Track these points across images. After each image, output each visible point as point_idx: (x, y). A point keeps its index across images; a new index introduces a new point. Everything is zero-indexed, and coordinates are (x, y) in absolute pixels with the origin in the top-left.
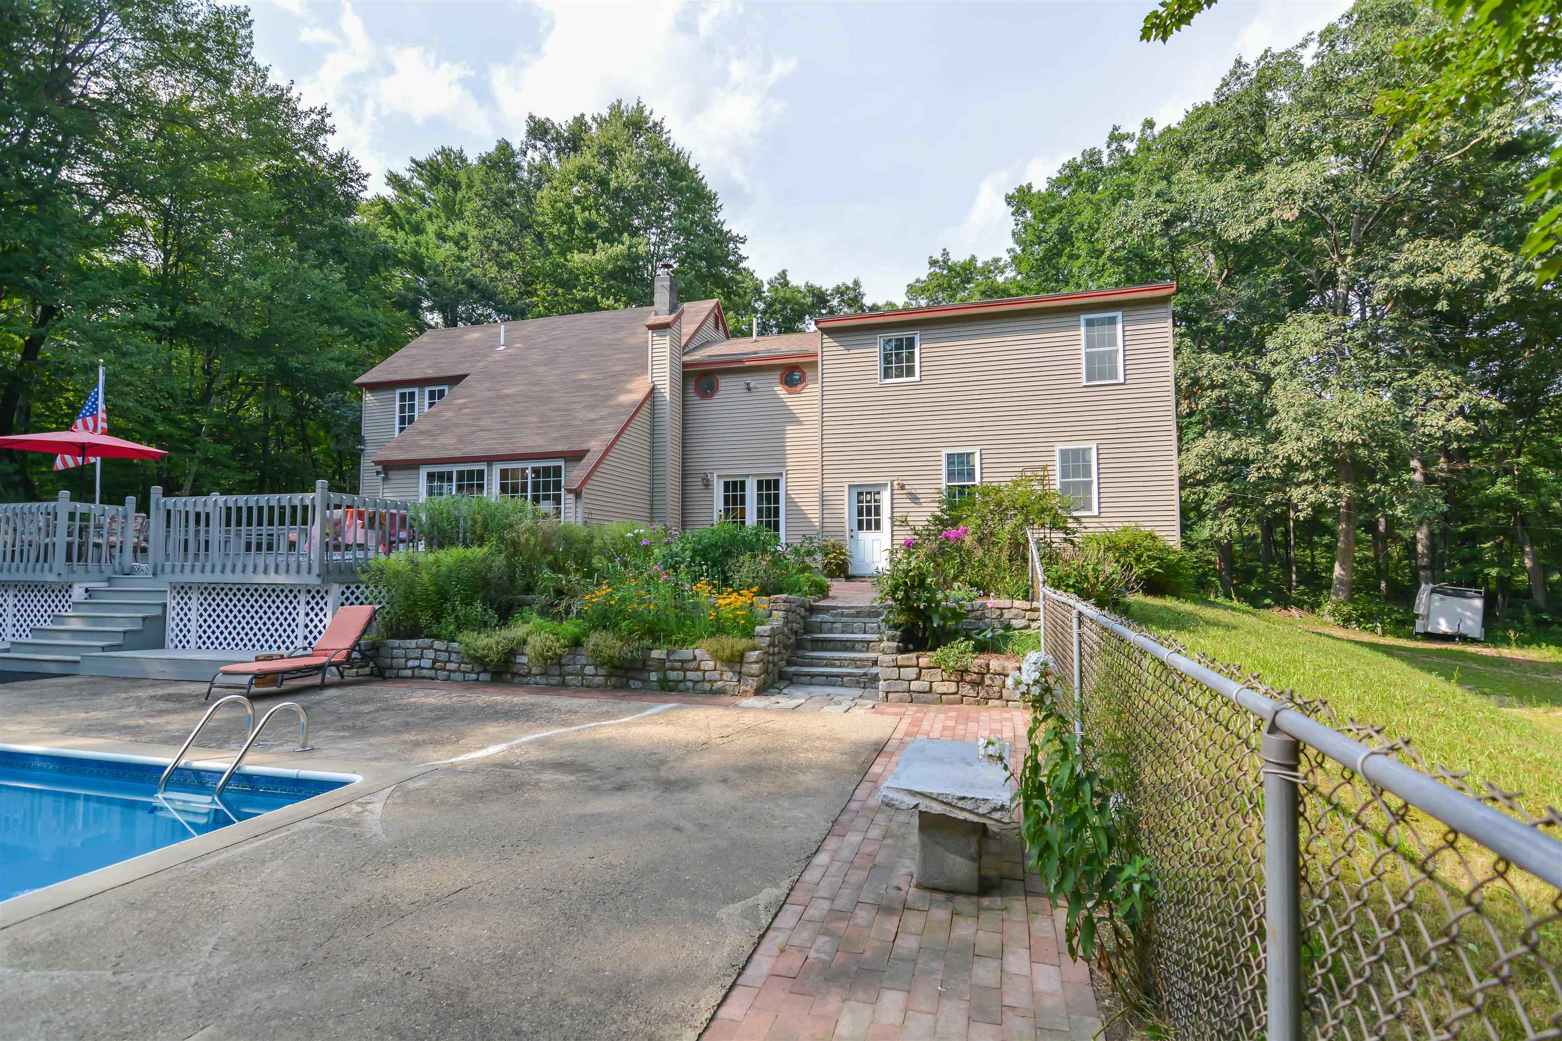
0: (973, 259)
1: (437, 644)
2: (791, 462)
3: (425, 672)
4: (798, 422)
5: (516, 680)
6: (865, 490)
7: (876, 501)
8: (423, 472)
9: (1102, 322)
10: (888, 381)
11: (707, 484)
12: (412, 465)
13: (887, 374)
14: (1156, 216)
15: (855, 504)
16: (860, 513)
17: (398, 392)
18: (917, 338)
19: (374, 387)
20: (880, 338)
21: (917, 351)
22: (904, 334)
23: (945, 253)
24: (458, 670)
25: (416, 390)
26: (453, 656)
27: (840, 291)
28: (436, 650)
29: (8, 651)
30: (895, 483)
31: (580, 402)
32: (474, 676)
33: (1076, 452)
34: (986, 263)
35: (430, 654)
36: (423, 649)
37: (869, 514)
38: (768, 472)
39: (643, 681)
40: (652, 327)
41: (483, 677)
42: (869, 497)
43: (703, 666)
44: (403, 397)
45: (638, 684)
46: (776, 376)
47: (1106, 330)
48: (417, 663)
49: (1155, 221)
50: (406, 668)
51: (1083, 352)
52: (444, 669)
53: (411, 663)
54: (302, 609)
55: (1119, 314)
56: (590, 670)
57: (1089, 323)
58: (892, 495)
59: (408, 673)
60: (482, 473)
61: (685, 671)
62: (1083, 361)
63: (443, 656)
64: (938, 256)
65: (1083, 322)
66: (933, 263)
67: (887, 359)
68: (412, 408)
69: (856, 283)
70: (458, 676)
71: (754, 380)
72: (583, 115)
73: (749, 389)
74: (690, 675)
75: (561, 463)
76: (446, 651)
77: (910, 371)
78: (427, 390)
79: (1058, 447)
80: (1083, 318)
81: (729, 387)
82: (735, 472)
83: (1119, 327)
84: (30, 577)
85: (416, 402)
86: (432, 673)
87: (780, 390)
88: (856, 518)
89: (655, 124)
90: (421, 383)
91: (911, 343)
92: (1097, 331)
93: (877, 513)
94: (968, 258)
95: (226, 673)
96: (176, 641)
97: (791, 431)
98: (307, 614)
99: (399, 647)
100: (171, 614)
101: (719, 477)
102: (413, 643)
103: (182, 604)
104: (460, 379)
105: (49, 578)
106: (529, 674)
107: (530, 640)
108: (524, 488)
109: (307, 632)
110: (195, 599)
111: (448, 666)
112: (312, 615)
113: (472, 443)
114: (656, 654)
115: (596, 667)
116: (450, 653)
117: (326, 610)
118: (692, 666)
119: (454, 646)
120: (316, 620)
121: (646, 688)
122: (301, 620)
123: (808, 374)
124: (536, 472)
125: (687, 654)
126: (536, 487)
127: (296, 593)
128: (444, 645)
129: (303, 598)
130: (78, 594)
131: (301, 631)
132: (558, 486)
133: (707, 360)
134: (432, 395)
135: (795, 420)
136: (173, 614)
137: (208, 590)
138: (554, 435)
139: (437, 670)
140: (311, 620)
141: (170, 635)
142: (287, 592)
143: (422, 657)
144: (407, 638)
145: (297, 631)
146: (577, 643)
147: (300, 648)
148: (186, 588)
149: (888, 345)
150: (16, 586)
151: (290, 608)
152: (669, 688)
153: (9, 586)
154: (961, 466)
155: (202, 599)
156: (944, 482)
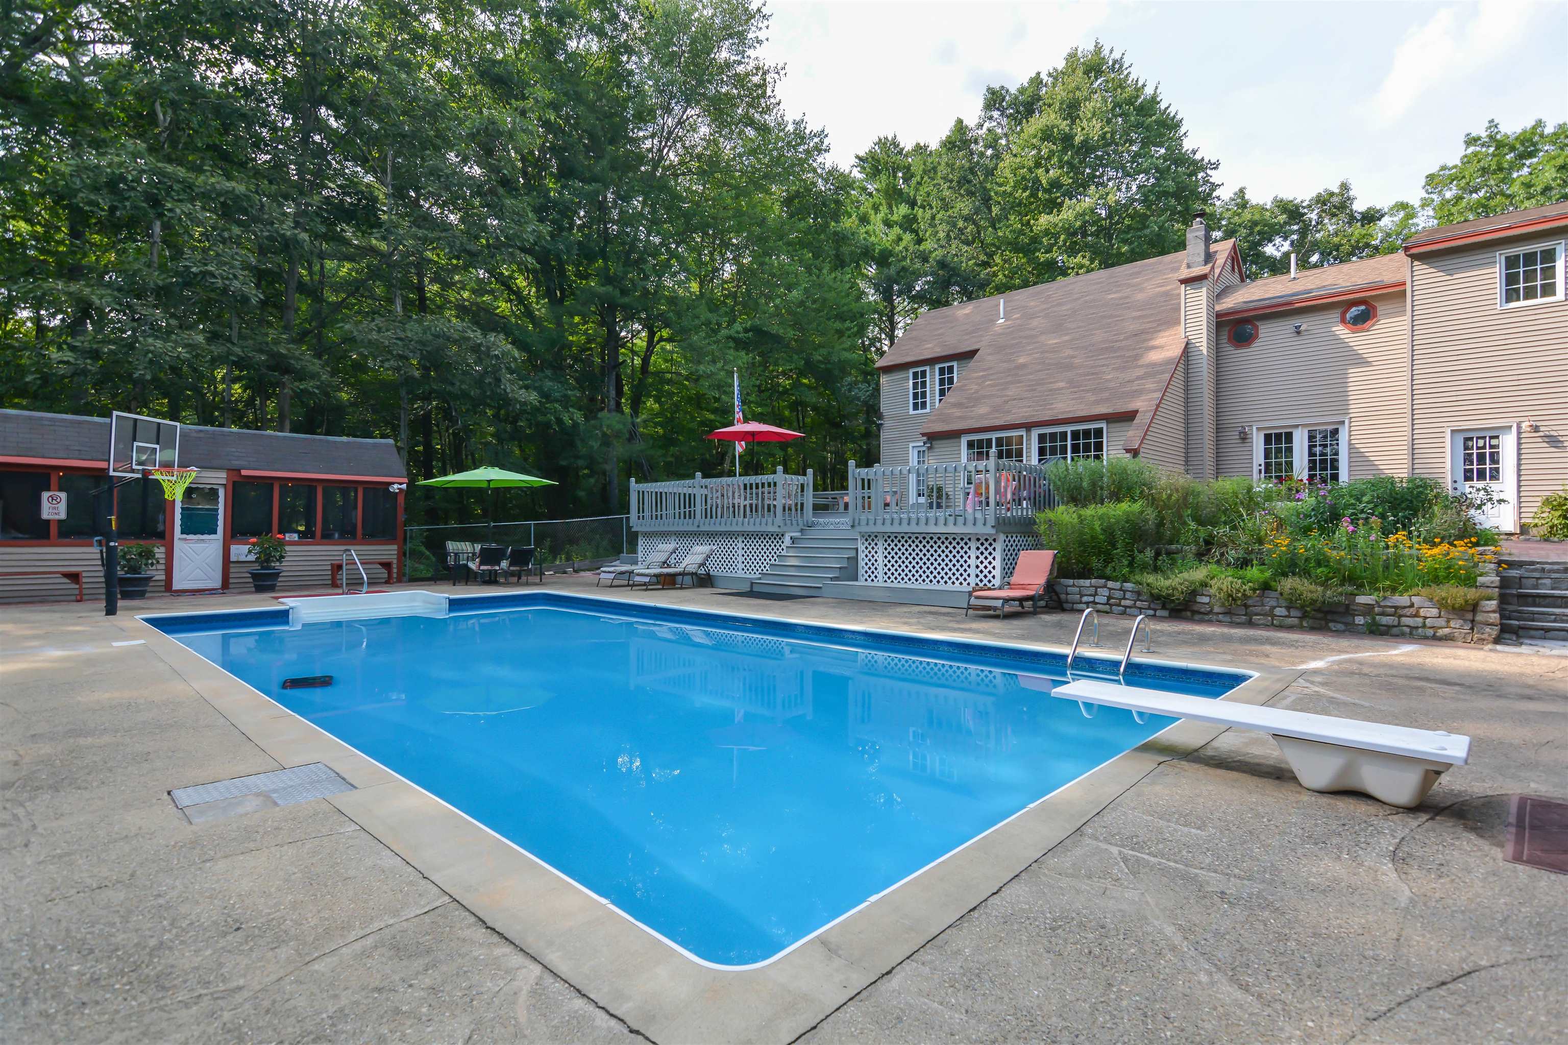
1: (1110, 584)
2: (1354, 409)
3: (1099, 606)
4: (1365, 363)
5: (1197, 617)
6: (1474, 435)
7: (1491, 447)
8: (964, 441)
10: (1513, 304)
11: (1244, 437)
12: (955, 435)
13: (1511, 295)
15: (1461, 452)
16: (1468, 461)
17: (911, 371)
18: (1560, 250)
19: (888, 370)
20: (1500, 257)
21: (1560, 264)
22: (1537, 247)
23: (1493, 125)
24: (1134, 606)
25: (927, 368)
26: (1128, 595)
27: (1321, 201)
28: (1110, 589)
29: (760, 579)
30: (1524, 425)
31: (1107, 366)
32: (1151, 612)
35: (1106, 592)
36: (1096, 588)
37: (1481, 462)
38: (1323, 420)
39: (1346, 624)
40: (1185, 282)
41: (1159, 613)
42: (1481, 443)
43: (1422, 612)
44: (915, 375)
45: (1340, 627)
46: (1335, 315)
48: (1091, 599)
50: (1081, 603)
52: (1119, 605)
53: (1085, 599)
54: (973, 553)
56: (1279, 611)
58: (1519, 438)
60: (1019, 439)
61: (1400, 616)
63: (1118, 594)
64: (1480, 131)
67: (1511, 279)
68: (924, 384)
69: (1345, 187)
70: (1135, 611)
71: (1305, 323)
72: (1038, 73)
73: (1298, 333)
74: (1404, 620)
75: (1103, 425)
76: (1121, 590)
77: (1548, 290)
78: (937, 367)
81: (1271, 332)
82: (1278, 424)
84: (758, 528)
85: (928, 379)
86: (1107, 608)
87: (1341, 331)
88: (1461, 467)
89: (1115, 62)
90: (931, 362)
91: (1549, 256)
93: (1495, 460)
94: (1530, 125)
95: (977, 598)
96: (866, 576)
97: (1355, 375)
98: (978, 558)
99: (1074, 585)
100: (861, 555)
101: (1258, 429)
102: (1087, 582)
103: (870, 548)
104: (971, 354)
105: (771, 529)
106: (1211, 612)
107: (1213, 582)
108: (1064, 450)
109: (978, 571)
110: (880, 544)
111: (1123, 602)
112: (982, 558)
113: (1009, 412)
114: (1361, 599)
115: (1288, 608)
116: (1125, 591)
117: (994, 554)
118: (1408, 611)
119: (1128, 586)
120: (986, 563)
121: (1351, 630)
122: (972, 562)
123: (1381, 308)
124: (1075, 435)
125: (1401, 600)
126: (1075, 449)
127: (966, 540)
128: (1117, 585)
129: (973, 545)
130: (787, 541)
131: (972, 571)
132: (1099, 447)
133: (1245, 307)
134: (942, 371)
135: (1361, 361)
136: (863, 556)
137: (891, 538)
138: (1093, 398)
139: (1111, 605)
140: (982, 562)
141: (861, 571)
142: (958, 540)
143: (1096, 594)
144: (1079, 578)
145: (969, 571)
146: (1266, 587)
147: (973, 584)
148: (873, 536)
149: (1511, 261)
150: (743, 535)
151: (962, 552)
152: (1379, 632)
153: (738, 535)
155: (886, 545)
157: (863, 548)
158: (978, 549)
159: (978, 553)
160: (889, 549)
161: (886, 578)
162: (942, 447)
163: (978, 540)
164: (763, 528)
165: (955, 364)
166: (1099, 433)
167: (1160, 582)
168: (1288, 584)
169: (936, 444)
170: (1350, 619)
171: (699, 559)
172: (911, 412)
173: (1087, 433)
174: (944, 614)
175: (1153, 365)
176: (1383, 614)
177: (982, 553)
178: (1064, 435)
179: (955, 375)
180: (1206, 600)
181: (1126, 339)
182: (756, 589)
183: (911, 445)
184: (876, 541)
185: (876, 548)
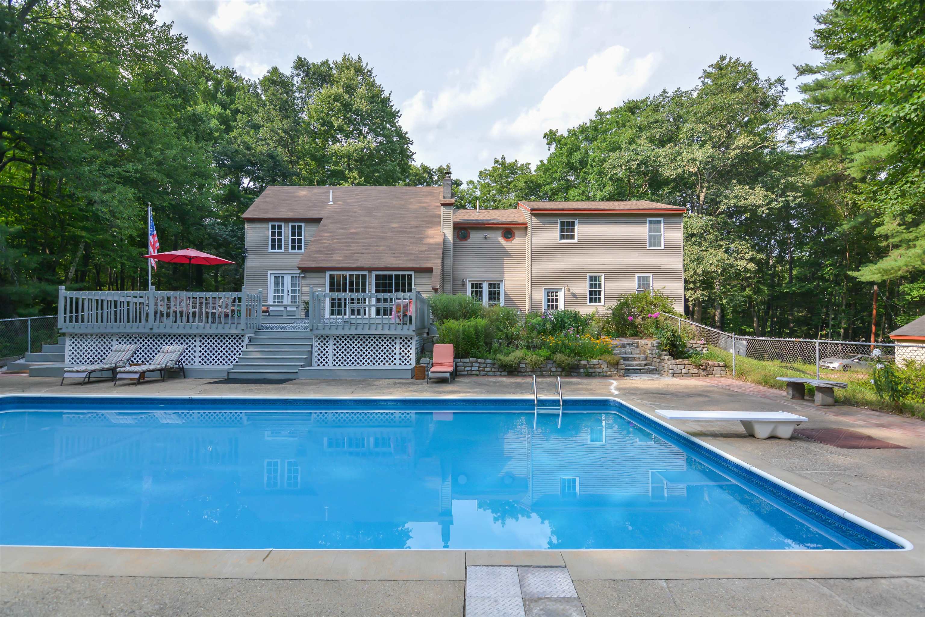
0: (516, 161)
1: (479, 360)
2: (506, 275)
3: (474, 372)
4: (509, 256)
5: (520, 374)
6: (551, 291)
7: (556, 296)
8: (328, 274)
9: (655, 222)
10: (563, 241)
11: (464, 285)
12: (322, 270)
13: (562, 237)
14: (635, 161)
15: (547, 297)
16: (549, 301)
17: (270, 224)
18: (576, 222)
19: (252, 220)
20: (559, 220)
21: (576, 228)
22: (570, 220)
23: (503, 157)
24: (491, 371)
25: (283, 224)
26: (488, 365)
28: (479, 363)
29: (233, 369)
30: (566, 288)
31: (407, 241)
32: (499, 373)
33: (644, 277)
34: (523, 165)
35: (477, 364)
36: (472, 363)
37: (553, 302)
38: (494, 279)
39: (577, 373)
40: (444, 205)
41: (503, 373)
42: (553, 294)
43: (602, 366)
44: (273, 227)
45: (575, 374)
46: (500, 233)
47: (656, 226)
48: (470, 369)
49: (633, 163)
50: (464, 371)
51: (648, 234)
52: (484, 371)
53: (467, 369)
55: (662, 219)
56: (553, 369)
57: (650, 222)
58: (564, 293)
59: (466, 373)
60: (364, 277)
61: (595, 368)
62: (648, 238)
63: (483, 366)
64: (499, 159)
65: (648, 221)
66: (496, 162)
67: (562, 230)
68: (280, 234)
70: (491, 373)
71: (489, 234)
72: (327, 60)
73: (486, 238)
74: (596, 370)
75: (412, 274)
76: (484, 363)
77: (573, 237)
78: (290, 224)
79: (637, 275)
80: (648, 219)
81: (474, 236)
82: (477, 279)
83: (662, 225)
85: (283, 231)
86: (477, 373)
87: (502, 240)
88: (547, 304)
89: (368, 71)
90: (287, 220)
91: (573, 224)
92: (653, 226)
93: (557, 301)
94: (514, 161)
95: (432, 372)
96: (319, 362)
97: (507, 260)
99: (461, 362)
100: (315, 349)
101: (469, 281)
102: (467, 360)
103: (322, 344)
104: (318, 221)
105: (234, 331)
106: (526, 371)
107: (526, 357)
108: (390, 285)
109: (401, 356)
110: (330, 342)
111: (486, 369)
112: (403, 349)
113: (357, 260)
114: (583, 362)
115: (556, 368)
116: (486, 364)
117: (411, 346)
118: (598, 366)
119: (489, 361)
120: (406, 351)
121: (579, 376)
122: (397, 351)
123: (516, 233)
124: (397, 277)
125: (595, 362)
126: (397, 284)
127: (393, 338)
128: (483, 361)
129: (398, 341)
130: (246, 341)
131: (397, 356)
132: (410, 284)
133: (465, 222)
134: (293, 227)
135: (509, 255)
136: (317, 349)
137: (337, 337)
138: (406, 258)
139: (480, 371)
140: (403, 351)
141: (315, 360)
142: (388, 338)
143: (472, 366)
144: (462, 358)
145: (395, 356)
146: (548, 359)
147: (397, 364)
148: (325, 337)
149: (562, 224)
150: (201, 336)
151: (390, 346)
152: (589, 375)
153: (195, 336)
154: (595, 281)
155: (335, 342)
156: (588, 289)
157: (317, 344)
158: (401, 343)
159: (401, 346)
160: (338, 345)
161: (335, 363)
162: (311, 277)
163: (401, 338)
164: (227, 331)
165: (303, 224)
166: (410, 277)
167: (506, 359)
168: (558, 357)
169: (308, 275)
170: (578, 371)
171: (175, 356)
172: (270, 250)
173: (403, 277)
174: (407, 383)
175: (429, 244)
176: (590, 368)
177: (403, 346)
178: (390, 277)
179: (303, 231)
180: (524, 366)
181: (411, 228)
182: (231, 376)
183: (269, 272)
184: (327, 339)
185: (327, 344)
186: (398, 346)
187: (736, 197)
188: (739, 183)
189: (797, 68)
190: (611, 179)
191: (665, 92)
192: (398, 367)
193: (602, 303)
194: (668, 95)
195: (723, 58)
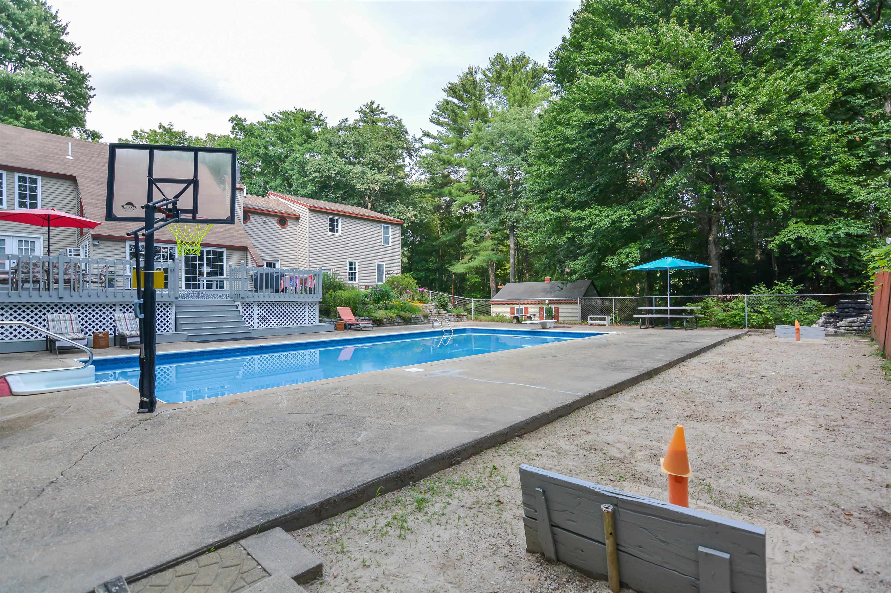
1: (361, 318)
2: (280, 256)
4: (284, 240)
9: (386, 227)
10: (331, 233)
13: (330, 230)
18: (339, 220)
20: (328, 217)
21: (339, 224)
22: (335, 218)
25: (4, 173)
30: (334, 270)
33: (380, 264)
38: (271, 259)
40: (238, 189)
43: (421, 318)
46: (276, 219)
47: (387, 230)
51: (382, 235)
55: (390, 226)
57: (384, 227)
60: (172, 250)
62: (382, 238)
65: (382, 226)
67: (330, 225)
71: (268, 220)
73: (264, 223)
75: (224, 250)
77: (337, 231)
78: (16, 175)
79: (377, 263)
81: (253, 219)
83: (390, 230)
85: (4, 181)
87: (278, 227)
91: (337, 221)
92: (385, 230)
97: (282, 243)
103: (247, 310)
104: (70, 178)
109: (309, 318)
112: (310, 311)
113: (164, 232)
117: (315, 309)
120: (312, 313)
121: (412, 324)
122: (307, 314)
123: (290, 222)
124: (208, 252)
126: (208, 260)
129: (306, 306)
132: (222, 260)
133: (248, 206)
134: (22, 179)
137: (260, 304)
138: (215, 236)
140: (310, 313)
142: (299, 304)
145: (305, 318)
147: (307, 323)
148: (250, 304)
149: (330, 219)
150: (121, 305)
151: (301, 310)
152: (416, 323)
153: (114, 305)
154: (352, 266)
155: (259, 308)
156: (348, 271)
157: (243, 310)
158: (308, 308)
160: (261, 310)
161: (258, 325)
162: (106, 245)
163: (308, 304)
165: (39, 179)
166: (221, 254)
169: (103, 243)
170: (411, 321)
173: (215, 253)
176: (416, 319)
177: (310, 309)
178: (201, 252)
179: (40, 186)
180: (384, 320)
184: (252, 306)
185: (252, 310)
186: (307, 310)
187: (399, 212)
188: (401, 203)
189: (423, 132)
190: (313, 180)
191: (346, 120)
192: (307, 325)
193: (357, 282)
194: (349, 123)
195: (372, 103)
